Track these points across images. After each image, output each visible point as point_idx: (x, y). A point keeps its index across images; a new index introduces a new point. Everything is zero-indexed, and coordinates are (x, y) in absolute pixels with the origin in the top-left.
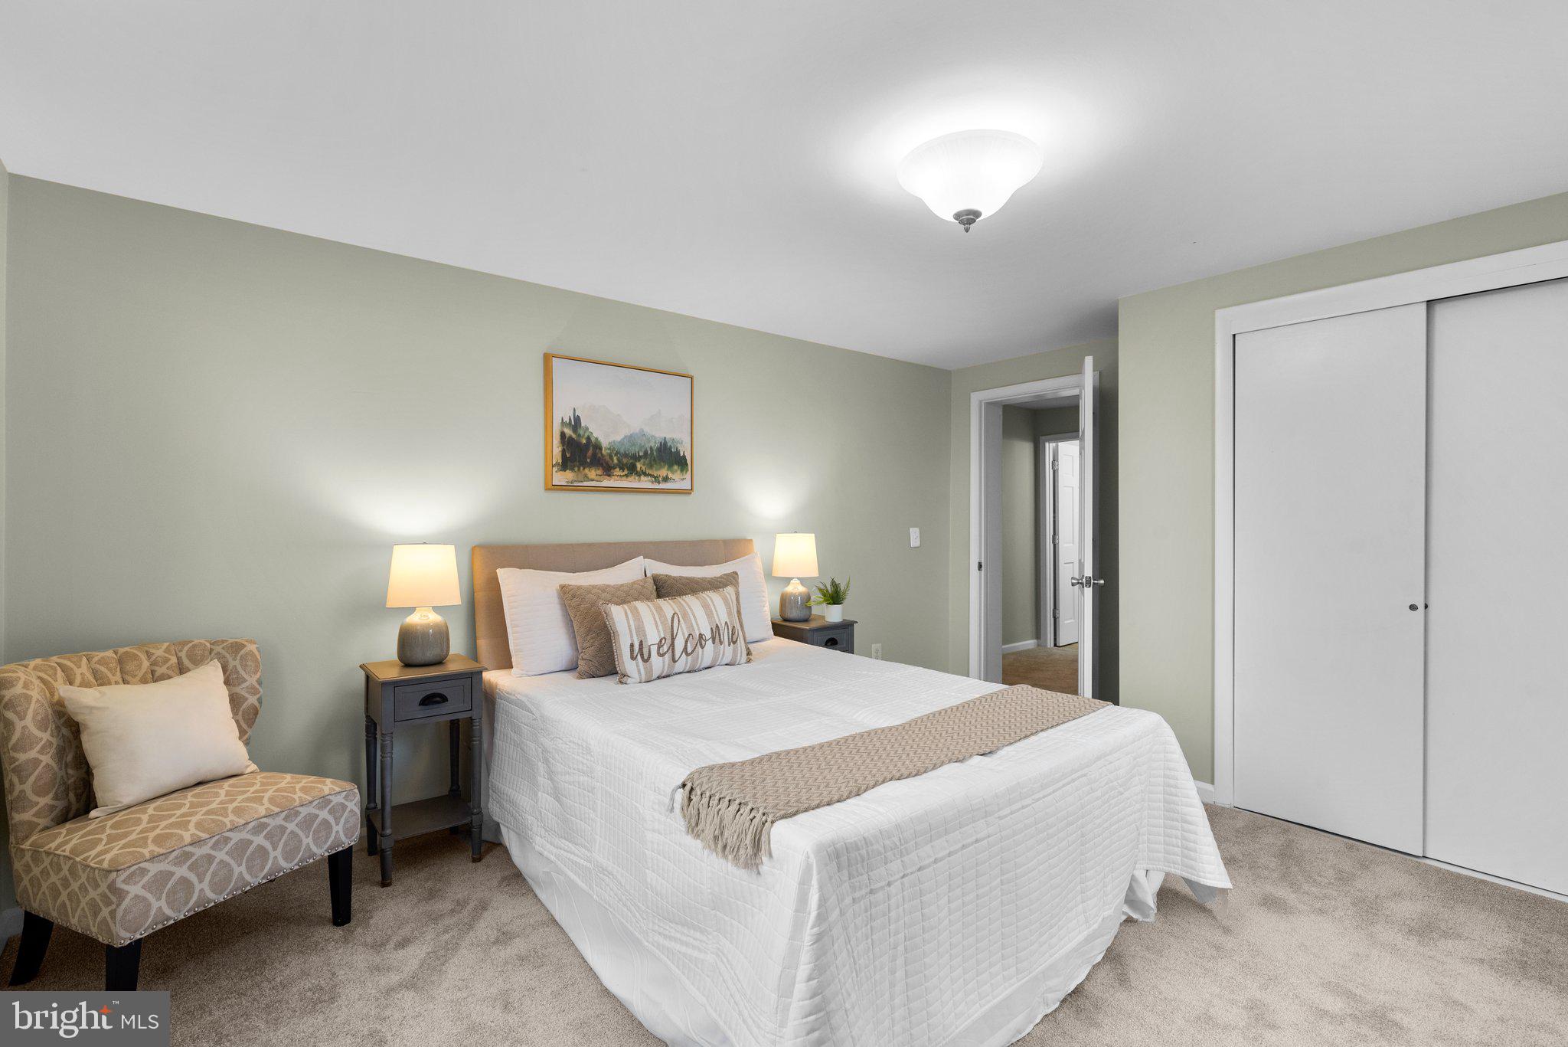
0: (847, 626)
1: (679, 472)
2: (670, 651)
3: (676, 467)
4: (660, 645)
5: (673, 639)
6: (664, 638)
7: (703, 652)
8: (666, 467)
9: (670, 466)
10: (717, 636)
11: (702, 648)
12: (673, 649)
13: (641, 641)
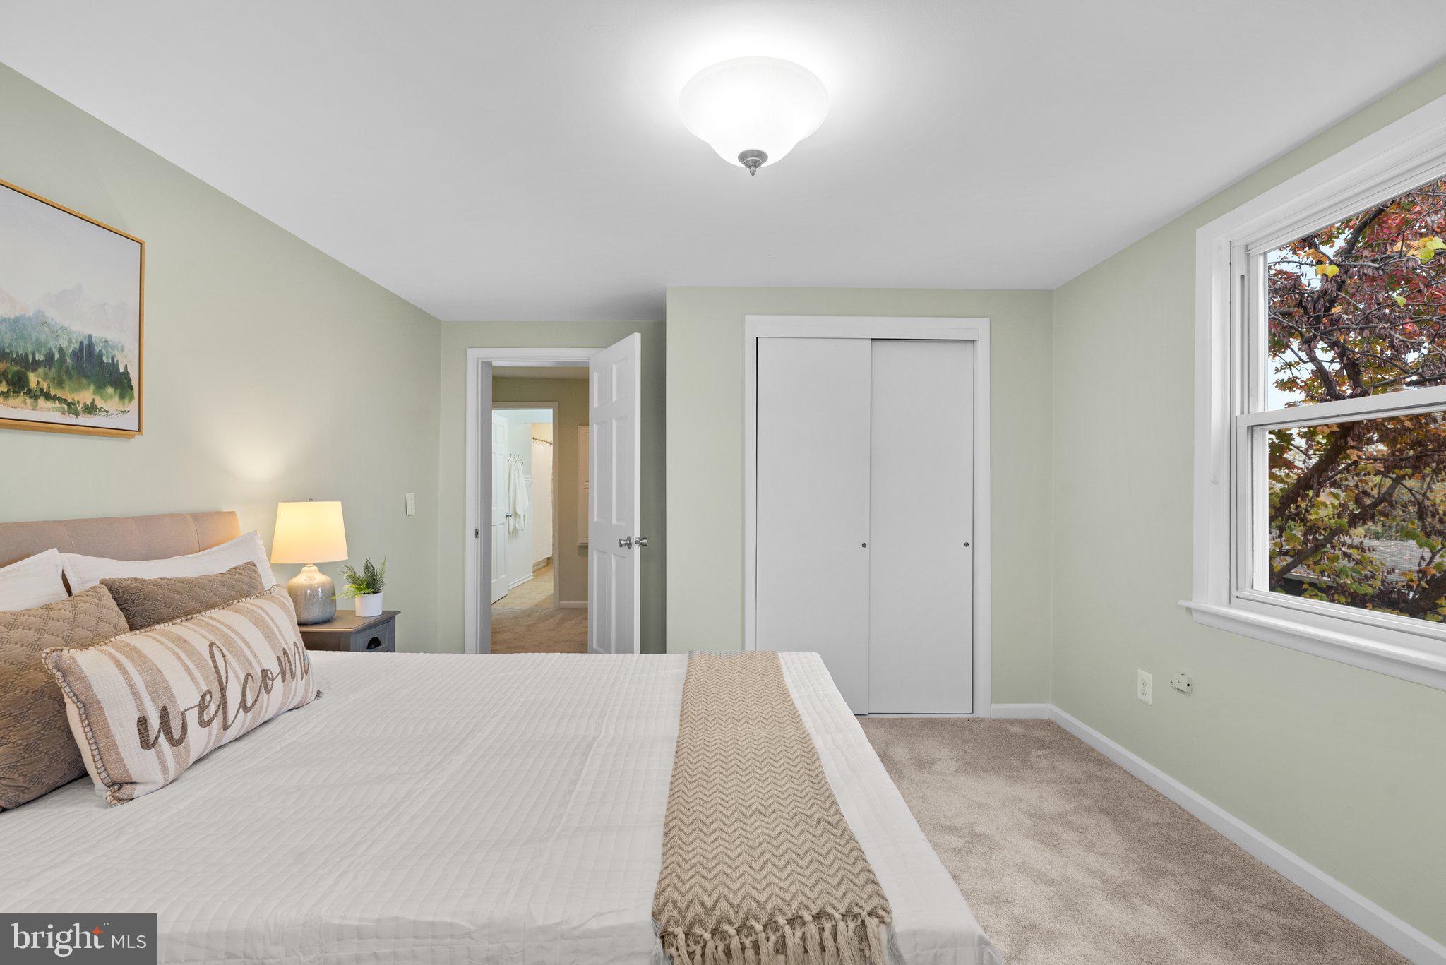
0: (388, 619)
1: (117, 398)
2: (221, 711)
3: (110, 390)
4: (202, 707)
5: (223, 689)
6: (209, 692)
7: (269, 699)
8: (92, 387)
9: (100, 387)
10: (288, 668)
11: (268, 692)
12: (225, 708)
13: (165, 709)
